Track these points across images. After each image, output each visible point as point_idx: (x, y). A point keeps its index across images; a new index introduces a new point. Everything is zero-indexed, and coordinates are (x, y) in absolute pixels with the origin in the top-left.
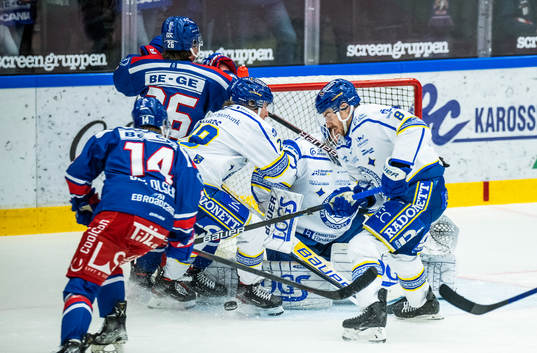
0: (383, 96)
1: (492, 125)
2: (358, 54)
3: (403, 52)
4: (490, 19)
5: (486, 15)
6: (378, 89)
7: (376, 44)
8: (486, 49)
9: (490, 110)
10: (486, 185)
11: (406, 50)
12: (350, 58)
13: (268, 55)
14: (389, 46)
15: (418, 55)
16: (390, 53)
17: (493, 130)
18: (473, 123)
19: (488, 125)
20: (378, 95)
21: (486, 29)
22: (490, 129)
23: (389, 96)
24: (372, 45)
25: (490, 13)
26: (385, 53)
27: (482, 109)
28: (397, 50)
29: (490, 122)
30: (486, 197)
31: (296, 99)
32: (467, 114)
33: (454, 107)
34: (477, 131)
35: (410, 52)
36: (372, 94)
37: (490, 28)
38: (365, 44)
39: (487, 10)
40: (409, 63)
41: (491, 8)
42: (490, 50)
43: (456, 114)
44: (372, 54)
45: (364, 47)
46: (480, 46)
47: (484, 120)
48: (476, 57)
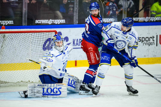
0: (46, 35)
1: (78, 44)
2: (39, 23)
3: (52, 22)
4: (77, 13)
5: (76, 12)
6: (44, 33)
7: (44, 20)
8: (76, 22)
9: (77, 40)
10: (76, 61)
11: (53, 22)
12: (36, 24)
13: (12, 23)
14: (48, 20)
15: (56, 23)
16: (48, 23)
17: (78, 46)
18: (72, 43)
19: (77, 44)
20: (44, 35)
21: (76, 16)
22: (77, 45)
23: (48, 35)
24: (43, 20)
25: (78, 11)
26: (47, 23)
27: (75, 39)
28: (50, 22)
29: (77, 43)
30: (76, 65)
31: (20, 35)
32: (70, 41)
33: (67, 39)
34: (73, 46)
35: (54, 22)
36: (43, 34)
37: (77, 16)
38: (41, 20)
39: (76, 11)
40: (54, 26)
41: (78, 10)
42: (77, 22)
43: (67, 41)
44: (43, 23)
45: (40, 21)
46: (75, 21)
47: (75, 42)
48: (73, 24)
